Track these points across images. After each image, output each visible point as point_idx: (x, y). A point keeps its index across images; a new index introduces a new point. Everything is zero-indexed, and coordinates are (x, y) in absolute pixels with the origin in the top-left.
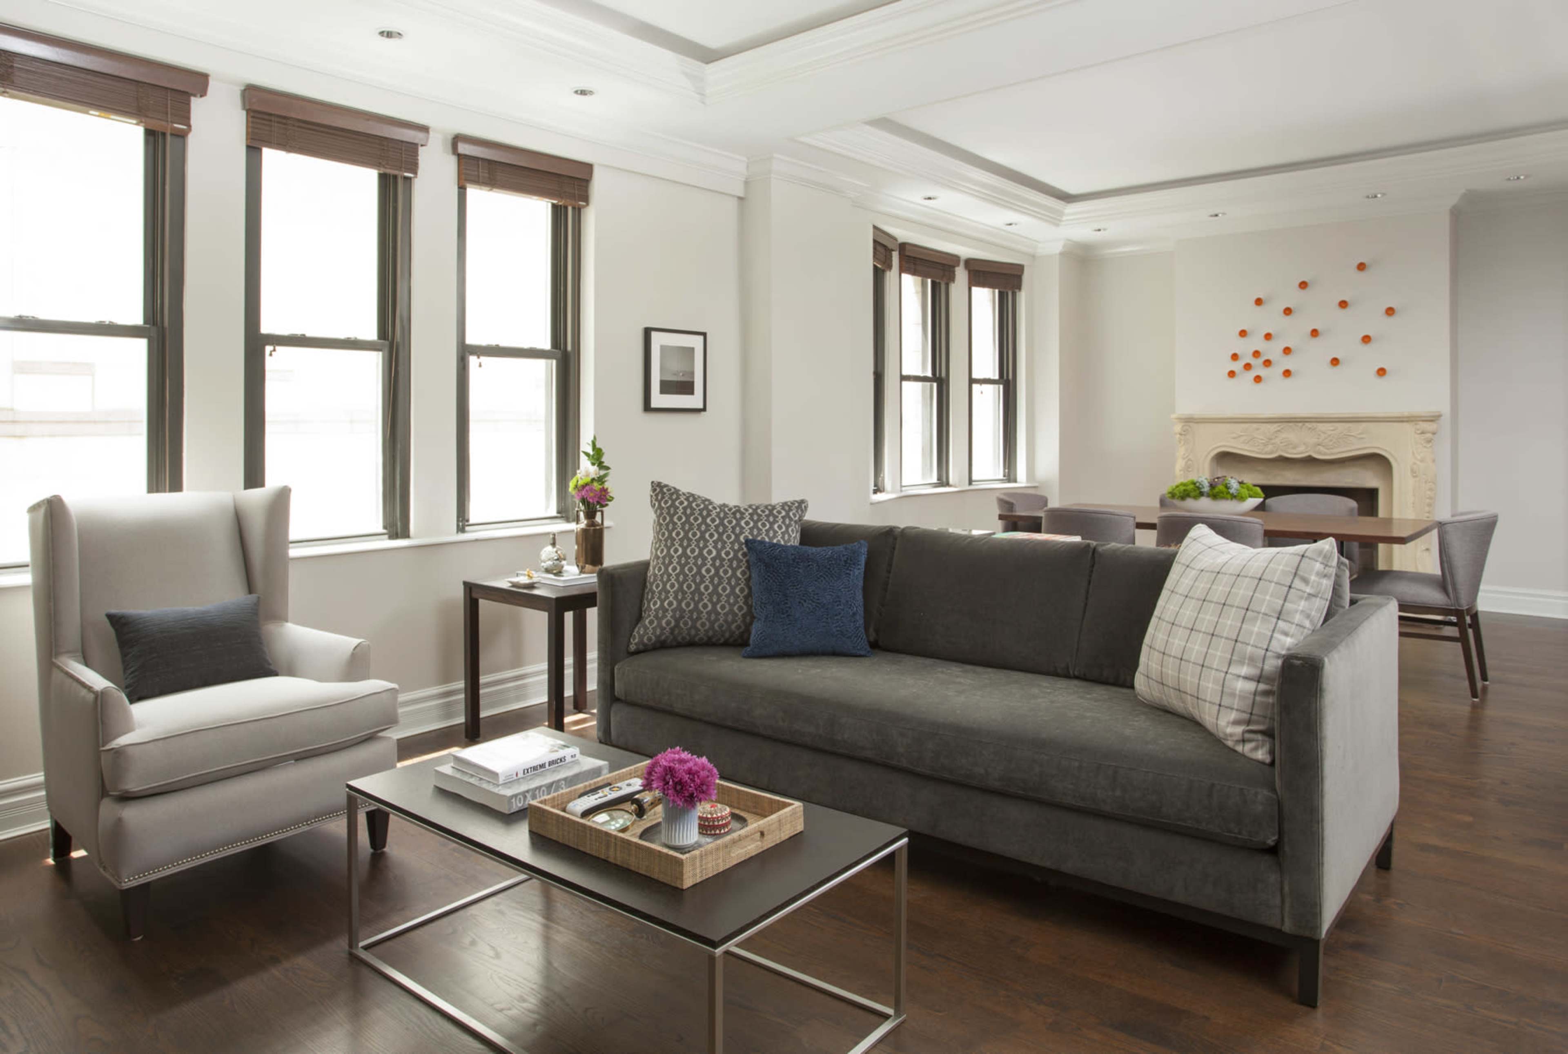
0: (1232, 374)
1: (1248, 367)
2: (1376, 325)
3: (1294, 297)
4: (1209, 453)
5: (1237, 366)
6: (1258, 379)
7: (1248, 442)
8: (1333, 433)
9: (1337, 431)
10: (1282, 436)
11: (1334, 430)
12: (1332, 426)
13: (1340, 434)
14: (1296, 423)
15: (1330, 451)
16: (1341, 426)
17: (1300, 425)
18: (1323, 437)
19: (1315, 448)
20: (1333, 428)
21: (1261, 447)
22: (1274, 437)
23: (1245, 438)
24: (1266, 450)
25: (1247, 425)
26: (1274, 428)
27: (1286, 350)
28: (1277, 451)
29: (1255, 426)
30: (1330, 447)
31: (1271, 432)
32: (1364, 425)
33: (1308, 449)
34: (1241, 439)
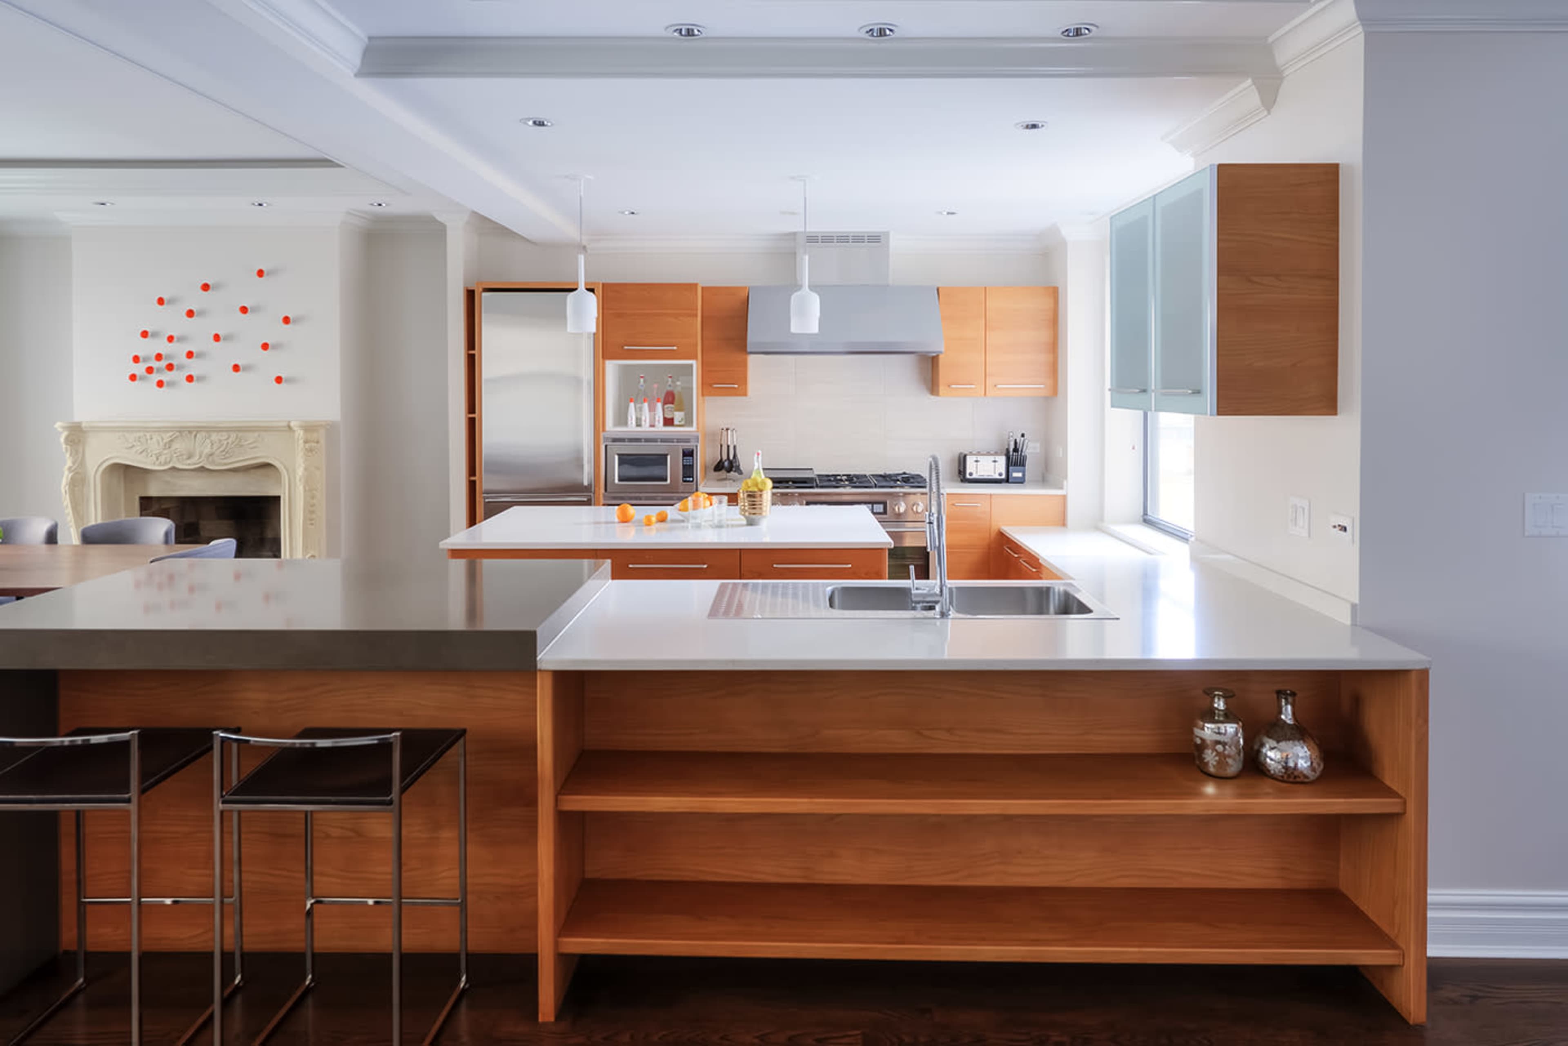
0: (133, 377)
1: (150, 370)
2: (276, 333)
3: (197, 300)
4: (99, 466)
5: (139, 369)
6: (160, 384)
7: (141, 453)
8: (225, 442)
9: (230, 441)
10: (176, 445)
11: (228, 439)
12: (224, 435)
13: (232, 444)
14: (190, 432)
15: (225, 461)
16: (233, 436)
17: (194, 433)
18: (215, 447)
19: (208, 459)
20: (226, 437)
21: (154, 458)
22: (167, 446)
23: (138, 448)
24: (159, 461)
25: (141, 434)
26: (167, 437)
27: (190, 355)
28: (170, 462)
29: (148, 435)
30: (223, 457)
31: (165, 441)
32: (256, 434)
33: (201, 460)
34: (134, 449)
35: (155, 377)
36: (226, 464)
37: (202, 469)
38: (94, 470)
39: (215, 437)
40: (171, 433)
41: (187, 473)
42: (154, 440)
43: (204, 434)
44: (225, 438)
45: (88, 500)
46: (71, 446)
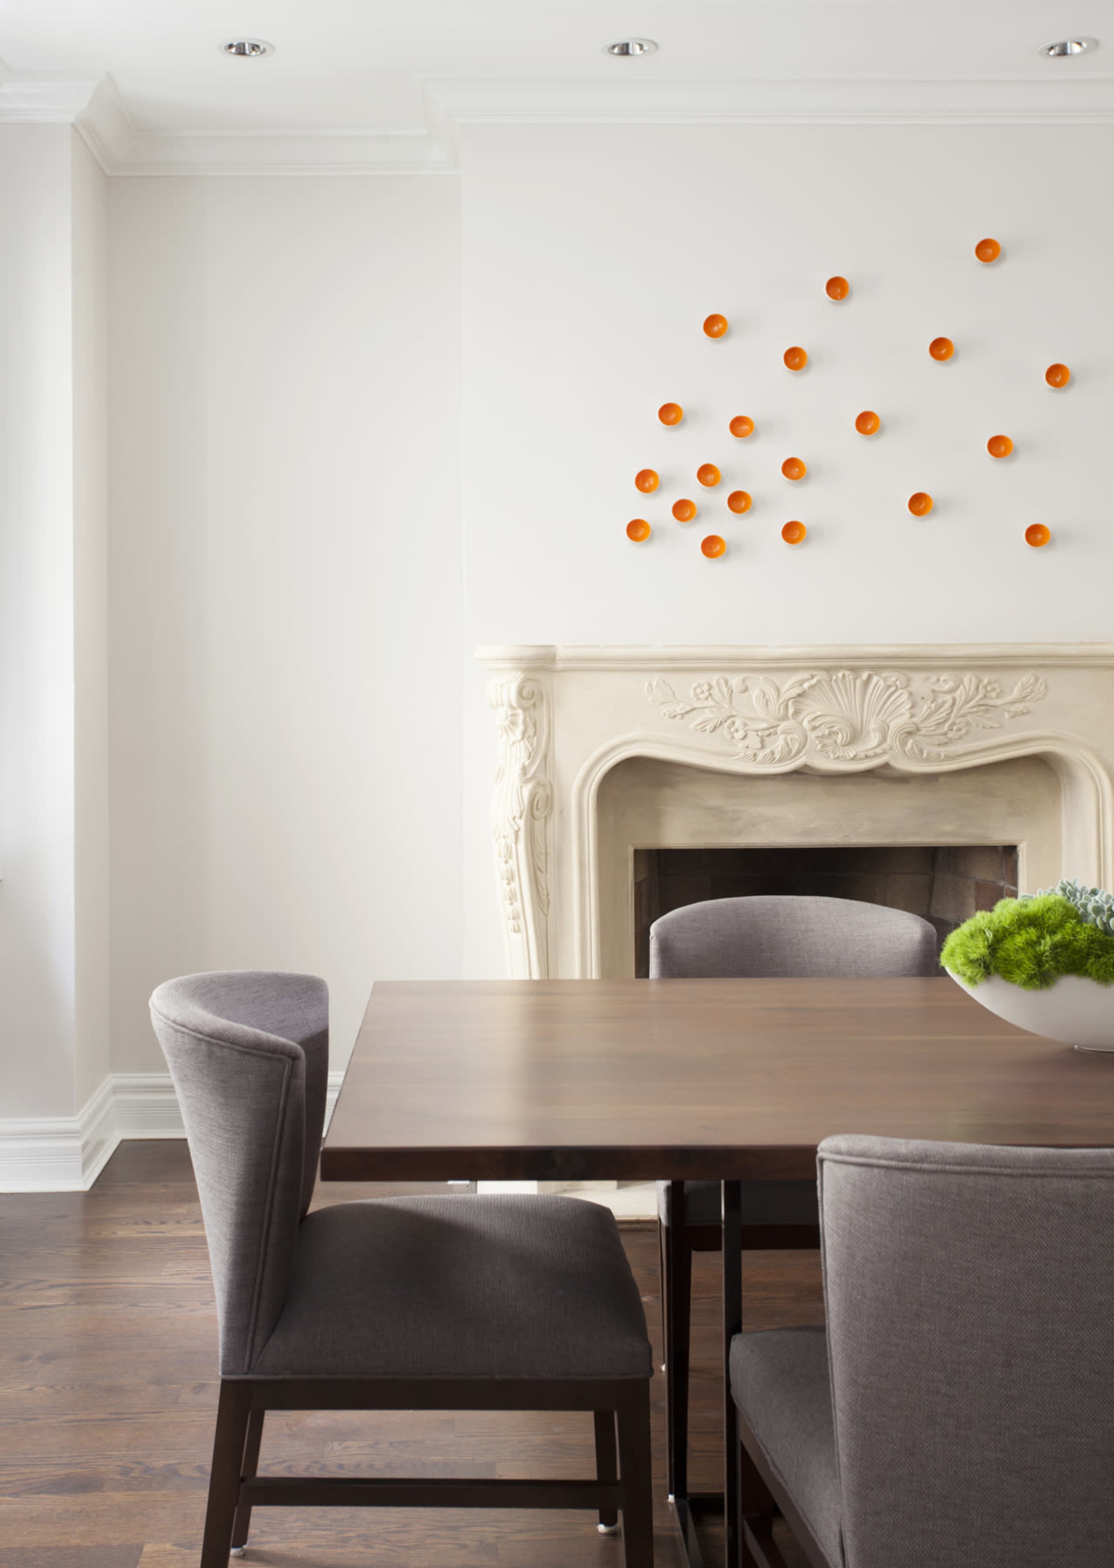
0: (641, 531)
1: (683, 510)
4: (593, 765)
5: (655, 508)
6: (715, 546)
8: (948, 698)
9: (959, 694)
10: (813, 708)
11: (953, 690)
12: (946, 681)
13: (967, 702)
14: (854, 670)
15: (943, 751)
16: (969, 679)
17: (865, 675)
18: (924, 709)
19: (904, 743)
20: (950, 684)
21: (754, 741)
22: (791, 711)
23: (708, 714)
24: (767, 751)
25: (714, 678)
26: (789, 685)
27: (791, 468)
28: (799, 752)
29: (735, 680)
30: (943, 739)
31: (783, 698)
32: (1027, 677)
33: (885, 746)
34: (696, 719)
35: (699, 532)
36: (949, 758)
37: (802, 775)
38: (581, 773)
39: (920, 683)
40: (806, 675)
41: (763, 786)
42: (754, 693)
43: (893, 677)
44: (946, 687)
45: (560, 856)
46: (525, 710)
